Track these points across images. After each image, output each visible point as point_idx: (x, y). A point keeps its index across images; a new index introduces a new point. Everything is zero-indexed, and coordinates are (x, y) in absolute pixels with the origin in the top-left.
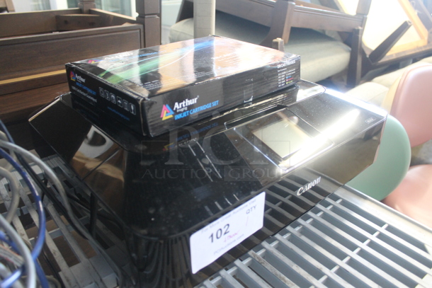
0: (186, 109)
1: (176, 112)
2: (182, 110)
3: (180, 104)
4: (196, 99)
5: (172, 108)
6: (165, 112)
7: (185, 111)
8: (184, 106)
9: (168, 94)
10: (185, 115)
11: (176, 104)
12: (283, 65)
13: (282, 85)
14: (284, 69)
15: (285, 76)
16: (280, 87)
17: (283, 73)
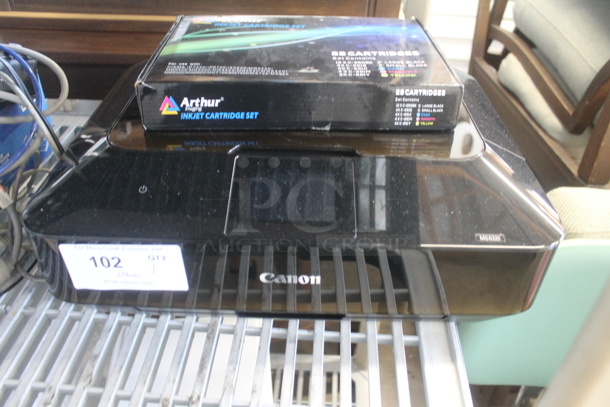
0: (200, 110)
1: (183, 110)
2: (194, 110)
3: (192, 101)
4: (218, 101)
5: (179, 103)
6: (167, 105)
7: (197, 112)
8: (197, 105)
9: (175, 84)
10: (197, 117)
11: (186, 100)
12: (411, 93)
13: (404, 124)
14: (413, 100)
15: (415, 111)
16: (399, 126)
17: (408, 105)
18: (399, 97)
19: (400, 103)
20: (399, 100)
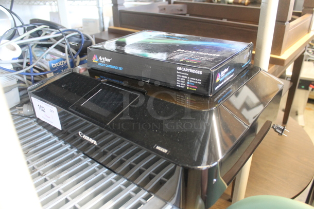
3: (102, 58)
4: (110, 60)
5: (98, 58)
6: (95, 58)
7: (103, 63)
8: (103, 60)
10: (103, 65)
11: (100, 57)
12: (184, 70)
13: (181, 87)
14: (185, 74)
15: (186, 80)
16: (178, 87)
17: (183, 77)
18: (179, 71)
19: (179, 74)
20: (179, 73)
